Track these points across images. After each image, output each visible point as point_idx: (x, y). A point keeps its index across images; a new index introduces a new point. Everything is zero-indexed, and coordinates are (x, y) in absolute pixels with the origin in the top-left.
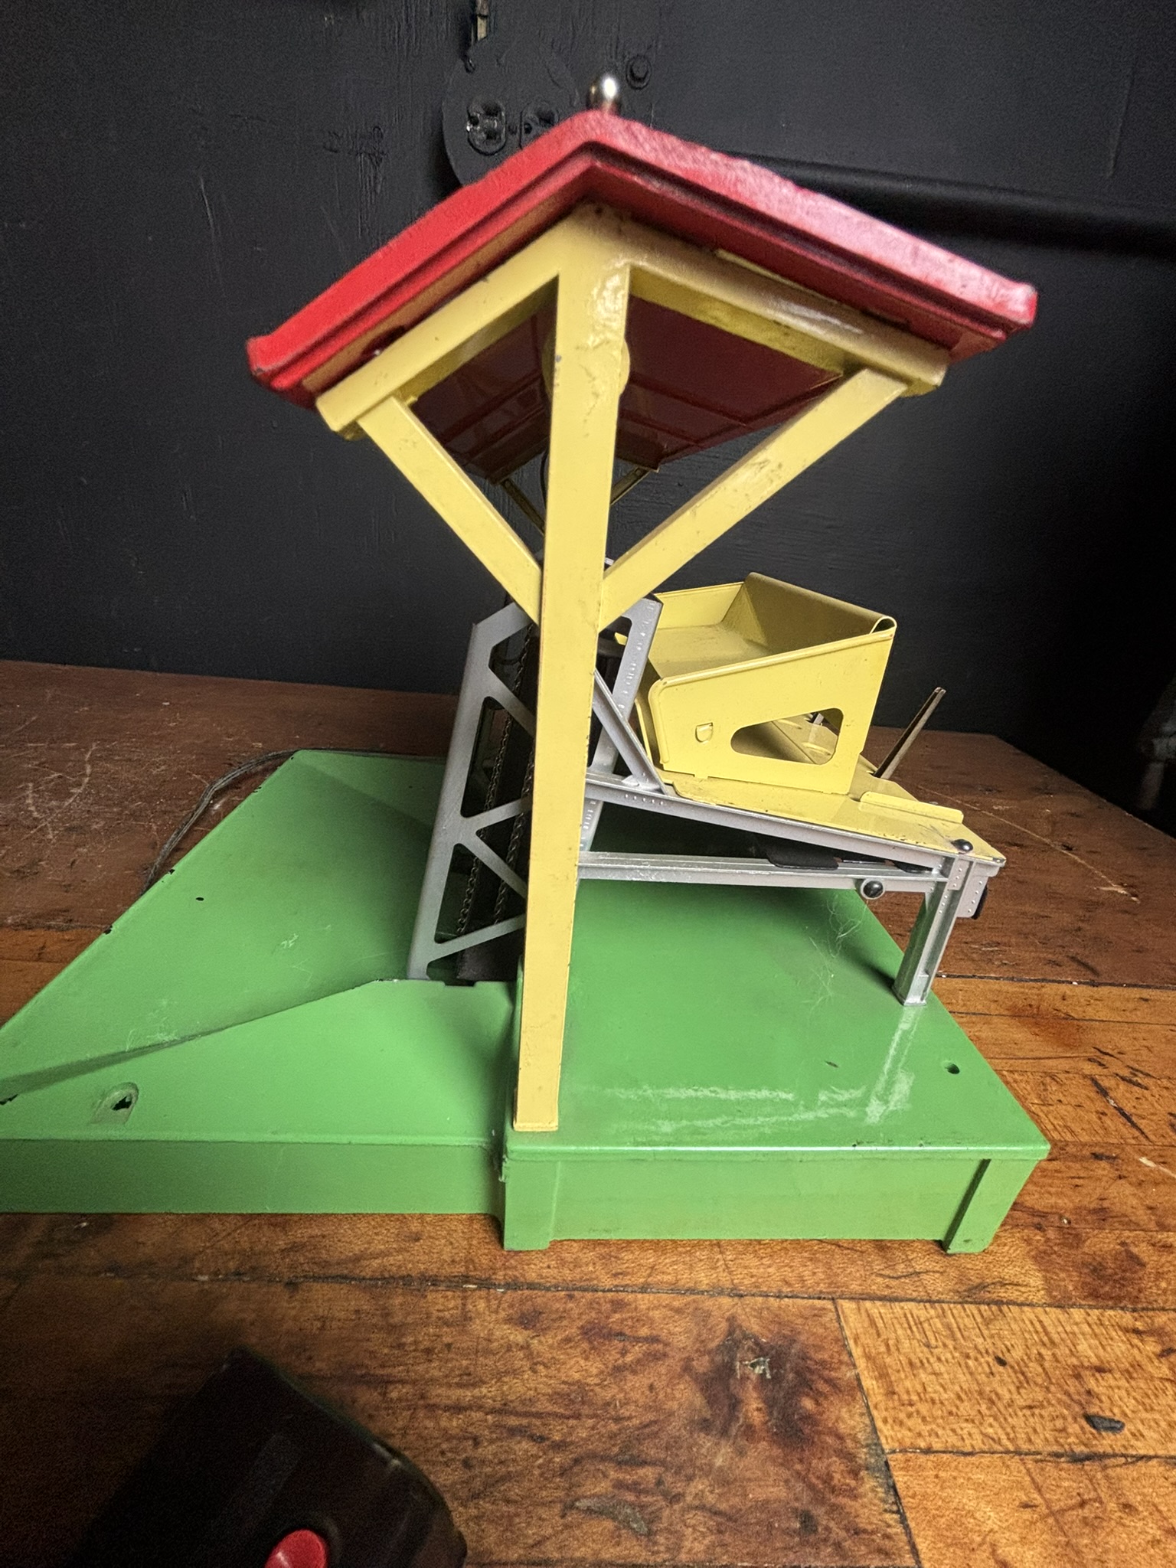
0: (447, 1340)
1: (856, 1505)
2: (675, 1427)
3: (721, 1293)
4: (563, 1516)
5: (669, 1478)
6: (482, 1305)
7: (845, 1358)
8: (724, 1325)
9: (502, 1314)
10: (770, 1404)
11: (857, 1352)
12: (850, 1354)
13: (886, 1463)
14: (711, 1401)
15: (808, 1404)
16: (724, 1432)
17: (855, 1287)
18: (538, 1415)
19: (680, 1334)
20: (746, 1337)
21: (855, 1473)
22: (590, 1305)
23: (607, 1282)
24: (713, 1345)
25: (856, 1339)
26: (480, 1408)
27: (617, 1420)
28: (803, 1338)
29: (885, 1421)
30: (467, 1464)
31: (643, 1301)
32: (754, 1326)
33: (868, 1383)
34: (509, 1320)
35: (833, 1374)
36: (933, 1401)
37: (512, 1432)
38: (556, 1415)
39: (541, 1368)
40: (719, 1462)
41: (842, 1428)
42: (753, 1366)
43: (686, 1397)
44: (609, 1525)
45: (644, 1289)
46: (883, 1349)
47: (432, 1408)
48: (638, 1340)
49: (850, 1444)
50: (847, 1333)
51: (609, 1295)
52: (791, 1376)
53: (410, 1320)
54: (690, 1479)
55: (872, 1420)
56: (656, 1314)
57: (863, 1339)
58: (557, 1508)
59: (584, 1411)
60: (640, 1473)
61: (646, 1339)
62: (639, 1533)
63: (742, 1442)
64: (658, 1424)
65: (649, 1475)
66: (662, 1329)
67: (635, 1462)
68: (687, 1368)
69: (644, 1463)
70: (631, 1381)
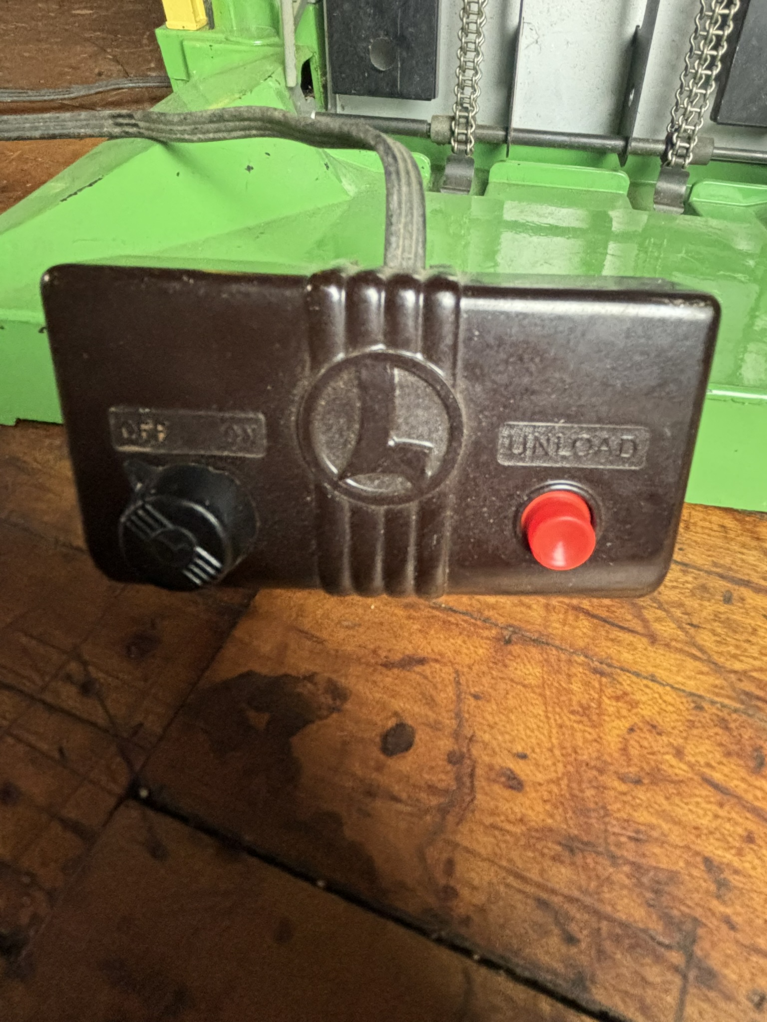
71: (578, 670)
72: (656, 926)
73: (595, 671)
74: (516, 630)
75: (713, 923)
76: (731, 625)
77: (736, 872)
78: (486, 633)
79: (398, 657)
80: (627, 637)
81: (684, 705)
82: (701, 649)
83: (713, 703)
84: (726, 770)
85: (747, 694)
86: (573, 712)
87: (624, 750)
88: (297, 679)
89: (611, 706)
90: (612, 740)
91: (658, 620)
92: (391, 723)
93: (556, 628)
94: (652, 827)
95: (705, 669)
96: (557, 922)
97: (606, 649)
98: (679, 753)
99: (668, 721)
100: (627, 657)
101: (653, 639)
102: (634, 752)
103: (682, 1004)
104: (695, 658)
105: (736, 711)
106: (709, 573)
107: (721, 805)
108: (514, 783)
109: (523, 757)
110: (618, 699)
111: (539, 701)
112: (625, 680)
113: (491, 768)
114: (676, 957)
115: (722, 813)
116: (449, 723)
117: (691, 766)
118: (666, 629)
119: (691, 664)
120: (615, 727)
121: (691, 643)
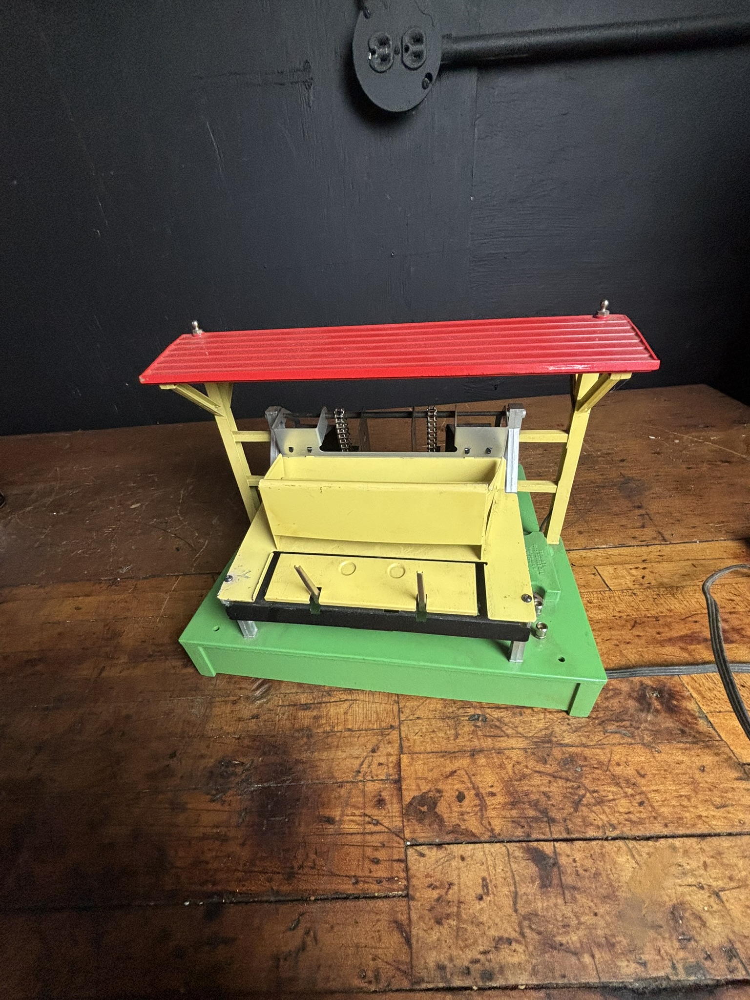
1: (698, 726)
2: (631, 711)
4: (604, 734)
5: (634, 724)
7: (684, 689)
8: (639, 683)
10: (662, 703)
11: (689, 688)
12: (686, 688)
13: (706, 716)
14: (641, 704)
15: (675, 702)
16: (648, 711)
19: (625, 687)
20: (648, 686)
21: (696, 719)
24: (637, 689)
25: (688, 684)
27: (612, 711)
28: (668, 684)
29: (703, 705)
30: (568, 724)
32: (649, 683)
33: (695, 695)
35: (682, 694)
36: (719, 699)
40: (649, 719)
41: (689, 708)
42: (653, 694)
43: (632, 704)
44: (620, 735)
46: (698, 686)
48: (610, 690)
49: (692, 712)
50: (684, 682)
52: (667, 696)
54: (641, 723)
55: (698, 705)
57: (690, 684)
58: (602, 733)
59: (600, 709)
60: (624, 723)
61: (612, 689)
62: (629, 737)
63: (655, 713)
64: (625, 711)
65: (627, 723)
66: (618, 686)
67: (622, 720)
68: (630, 696)
69: (625, 720)
70: (612, 701)
71: (494, 755)
72: (539, 814)
73: (498, 753)
74: (474, 750)
75: (549, 807)
76: (524, 722)
77: (550, 792)
78: (467, 755)
79: (448, 774)
80: (502, 739)
81: (522, 752)
82: (520, 734)
83: (529, 748)
84: (538, 766)
85: (536, 742)
86: (498, 768)
88: (427, 793)
89: (506, 762)
90: (511, 773)
91: (507, 729)
92: (457, 793)
93: (484, 745)
94: (528, 790)
95: (523, 739)
96: (518, 824)
97: (498, 745)
98: (527, 767)
99: (522, 759)
100: (504, 745)
101: (508, 736)
102: (517, 772)
103: (550, 829)
104: (520, 737)
105: (535, 748)
106: (513, 708)
107: (541, 776)
108: (493, 794)
109: (492, 786)
110: (507, 759)
111: (489, 769)
112: (506, 752)
113: (486, 793)
114: (545, 819)
115: (542, 779)
116: (470, 786)
117: (531, 769)
118: (509, 732)
119: (520, 739)
120: (509, 767)
121: (517, 733)
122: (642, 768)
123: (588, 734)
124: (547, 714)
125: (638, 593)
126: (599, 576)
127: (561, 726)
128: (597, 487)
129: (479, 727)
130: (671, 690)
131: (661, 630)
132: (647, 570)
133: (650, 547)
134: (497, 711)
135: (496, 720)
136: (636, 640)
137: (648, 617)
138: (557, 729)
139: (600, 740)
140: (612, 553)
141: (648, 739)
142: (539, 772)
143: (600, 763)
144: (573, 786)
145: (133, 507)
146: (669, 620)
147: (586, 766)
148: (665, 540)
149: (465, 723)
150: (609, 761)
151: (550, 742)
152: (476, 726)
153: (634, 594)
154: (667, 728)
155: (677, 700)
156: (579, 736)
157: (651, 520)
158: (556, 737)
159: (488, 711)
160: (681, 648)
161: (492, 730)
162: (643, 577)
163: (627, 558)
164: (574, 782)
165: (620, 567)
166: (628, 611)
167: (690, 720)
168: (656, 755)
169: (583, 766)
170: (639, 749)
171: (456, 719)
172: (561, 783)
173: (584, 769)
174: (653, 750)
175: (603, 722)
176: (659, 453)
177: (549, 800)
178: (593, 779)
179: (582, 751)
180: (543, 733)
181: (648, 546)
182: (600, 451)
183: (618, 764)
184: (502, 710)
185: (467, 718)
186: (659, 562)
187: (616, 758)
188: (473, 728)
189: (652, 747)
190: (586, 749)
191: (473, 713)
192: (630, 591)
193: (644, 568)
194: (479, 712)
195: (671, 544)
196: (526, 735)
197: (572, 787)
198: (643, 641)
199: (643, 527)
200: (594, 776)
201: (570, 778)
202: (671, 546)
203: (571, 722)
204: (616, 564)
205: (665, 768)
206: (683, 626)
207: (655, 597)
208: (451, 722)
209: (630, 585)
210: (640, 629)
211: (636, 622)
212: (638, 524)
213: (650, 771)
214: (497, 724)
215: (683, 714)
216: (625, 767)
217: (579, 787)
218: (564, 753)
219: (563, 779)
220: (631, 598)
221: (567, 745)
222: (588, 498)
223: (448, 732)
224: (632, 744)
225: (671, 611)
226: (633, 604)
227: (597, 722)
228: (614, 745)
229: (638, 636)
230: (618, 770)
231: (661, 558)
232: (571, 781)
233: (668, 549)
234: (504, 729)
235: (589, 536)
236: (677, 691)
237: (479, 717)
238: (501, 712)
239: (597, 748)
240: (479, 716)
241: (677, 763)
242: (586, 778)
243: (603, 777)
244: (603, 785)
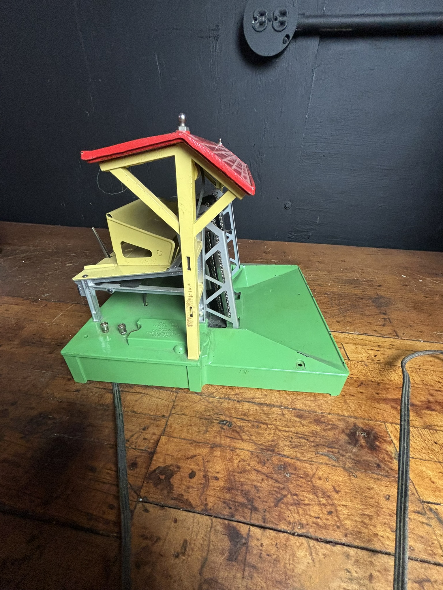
0: (280, 418)
1: (392, 465)
2: (341, 443)
3: (351, 417)
4: (316, 454)
5: (341, 452)
6: (287, 412)
7: (388, 435)
8: (353, 424)
9: (292, 415)
10: (367, 442)
11: (391, 435)
12: (389, 435)
14: (351, 439)
16: (355, 445)
17: (391, 421)
18: (305, 435)
19: (341, 425)
20: (359, 427)
21: (391, 459)
22: (315, 415)
23: (320, 411)
24: (350, 428)
25: (391, 432)
26: (291, 432)
27: (326, 439)
28: (376, 430)
30: (290, 441)
31: (330, 417)
32: (361, 426)
33: (395, 442)
34: (294, 416)
35: (385, 438)
36: (414, 448)
37: (300, 438)
38: (311, 436)
39: (305, 427)
40: (354, 451)
41: (387, 449)
42: (362, 434)
43: (344, 438)
44: (327, 458)
45: (330, 414)
47: (280, 430)
48: (329, 424)
49: (390, 453)
50: (389, 430)
51: (321, 414)
52: (372, 437)
53: (270, 412)
54: (347, 453)
55: (396, 449)
56: (333, 420)
57: (393, 432)
58: (314, 453)
59: (317, 436)
60: (334, 450)
61: (331, 424)
62: (335, 460)
63: (360, 448)
64: (337, 441)
65: (336, 450)
66: (335, 423)
67: (332, 448)
68: (343, 431)
69: (334, 448)
70: (329, 432)
71: (228, 451)
72: (246, 502)
73: (231, 450)
74: (214, 444)
75: (256, 498)
76: (259, 433)
77: (260, 487)
78: (208, 446)
79: (190, 456)
80: (238, 441)
81: (249, 454)
82: (252, 440)
83: (255, 452)
84: (258, 466)
85: (262, 449)
86: (228, 460)
87: (238, 467)
88: (169, 466)
89: (235, 458)
90: (235, 465)
91: (244, 435)
92: (191, 471)
93: (223, 442)
94: (244, 482)
95: (253, 445)
96: (227, 505)
97: (233, 444)
98: (249, 465)
99: (247, 458)
100: (238, 445)
102: (240, 466)
103: (251, 515)
104: (251, 442)
105: (260, 453)
106: (253, 422)
108: (217, 479)
109: (218, 473)
110: (236, 455)
111: (220, 460)
112: (238, 451)
113: (212, 476)
114: (250, 507)
115: (257, 476)
116: (202, 469)
117: (251, 467)
118: (245, 437)
119: (251, 444)
120: (236, 462)
121: (250, 439)
122: (339, 486)
123: (303, 451)
124: (277, 431)
125: (369, 365)
126: (343, 350)
127: (284, 441)
128: (358, 298)
129: (224, 429)
130: (376, 434)
131: (380, 392)
132: (380, 352)
133: (385, 338)
134: (241, 421)
135: (237, 427)
136: (360, 395)
137: (372, 382)
138: (281, 443)
139: (311, 458)
140: (358, 338)
141: (349, 465)
142: (256, 470)
143: (306, 475)
144: (279, 486)
145: (68, 265)
146: (387, 386)
147: (295, 474)
148: (397, 336)
149: (215, 425)
150: (314, 474)
151: (273, 451)
152: (222, 428)
153: (366, 365)
154: (367, 461)
155: (380, 442)
156: (296, 452)
157: (391, 322)
158: (278, 448)
159: (235, 420)
160: (392, 407)
161: (233, 433)
162: (375, 356)
163: (367, 342)
164: (281, 484)
165: (360, 347)
166: (359, 375)
167: (386, 459)
168: (353, 478)
169: (292, 474)
170: (340, 471)
171: (210, 420)
172: (271, 482)
173: (293, 476)
174: (351, 474)
175: (317, 445)
176: (406, 285)
177: (257, 493)
178: (297, 484)
179: (295, 463)
180: (270, 443)
181: (384, 337)
182: (365, 278)
183: (320, 479)
184: (245, 422)
185: (218, 422)
186: (390, 349)
187: (320, 473)
188: (220, 429)
189: (351, 472)
190: (298, 462)
191: (223, 419)
192: (364, 363)
193: (378, 351)
194: (228, 419)
195: (401, 339)
196: (257, 442)
197: (278, 488)
198: (364, 397)
199: (384, 325)
200: (299, 483)
201: (279, 480)
202: (401, 340)
203: (293, 440)
204: (358, 344)
205: (357, 490)
206: (397, 392)
207: (382, 370)
208: (205, 422)
209: (365, 359)
210: (364, 388)
211: (362, 383)
212: (380, 323)
213: (344, 489)
214: (238, 430)
215: (382, 453)
216: (325, 482)
217: (284, 488)
218: (280, 461)
219: (274, 480)
220: (363, 367)
221: (285, 456)
222: (349, 303)
223: (201, 428)
224: (335, 466)
225: (390, 381)
226: (363, 371)
227: (313, 444)
228: (321, 463)
229: (361, 392)
230: (319, 483)
231: (392, 346)
232: (279, 482)
233: (399, 342)
234: (242, 435)
235: (344, 325)
236: (382, 436)
237: (226, 423)
238: (244, 423)
239: (306, 463)
240: (227, 421)
241: (369, 489)
242: (292, 483)
243: (305, 486)
244: (304, 491)
